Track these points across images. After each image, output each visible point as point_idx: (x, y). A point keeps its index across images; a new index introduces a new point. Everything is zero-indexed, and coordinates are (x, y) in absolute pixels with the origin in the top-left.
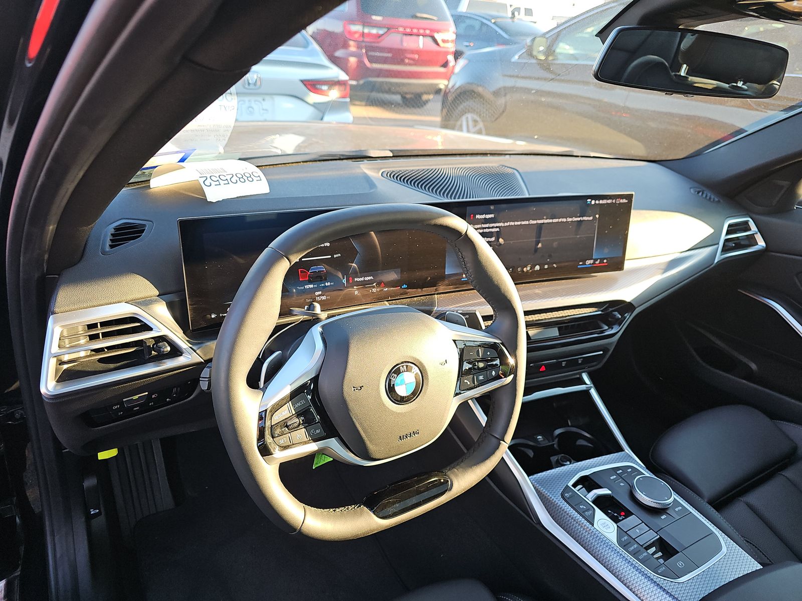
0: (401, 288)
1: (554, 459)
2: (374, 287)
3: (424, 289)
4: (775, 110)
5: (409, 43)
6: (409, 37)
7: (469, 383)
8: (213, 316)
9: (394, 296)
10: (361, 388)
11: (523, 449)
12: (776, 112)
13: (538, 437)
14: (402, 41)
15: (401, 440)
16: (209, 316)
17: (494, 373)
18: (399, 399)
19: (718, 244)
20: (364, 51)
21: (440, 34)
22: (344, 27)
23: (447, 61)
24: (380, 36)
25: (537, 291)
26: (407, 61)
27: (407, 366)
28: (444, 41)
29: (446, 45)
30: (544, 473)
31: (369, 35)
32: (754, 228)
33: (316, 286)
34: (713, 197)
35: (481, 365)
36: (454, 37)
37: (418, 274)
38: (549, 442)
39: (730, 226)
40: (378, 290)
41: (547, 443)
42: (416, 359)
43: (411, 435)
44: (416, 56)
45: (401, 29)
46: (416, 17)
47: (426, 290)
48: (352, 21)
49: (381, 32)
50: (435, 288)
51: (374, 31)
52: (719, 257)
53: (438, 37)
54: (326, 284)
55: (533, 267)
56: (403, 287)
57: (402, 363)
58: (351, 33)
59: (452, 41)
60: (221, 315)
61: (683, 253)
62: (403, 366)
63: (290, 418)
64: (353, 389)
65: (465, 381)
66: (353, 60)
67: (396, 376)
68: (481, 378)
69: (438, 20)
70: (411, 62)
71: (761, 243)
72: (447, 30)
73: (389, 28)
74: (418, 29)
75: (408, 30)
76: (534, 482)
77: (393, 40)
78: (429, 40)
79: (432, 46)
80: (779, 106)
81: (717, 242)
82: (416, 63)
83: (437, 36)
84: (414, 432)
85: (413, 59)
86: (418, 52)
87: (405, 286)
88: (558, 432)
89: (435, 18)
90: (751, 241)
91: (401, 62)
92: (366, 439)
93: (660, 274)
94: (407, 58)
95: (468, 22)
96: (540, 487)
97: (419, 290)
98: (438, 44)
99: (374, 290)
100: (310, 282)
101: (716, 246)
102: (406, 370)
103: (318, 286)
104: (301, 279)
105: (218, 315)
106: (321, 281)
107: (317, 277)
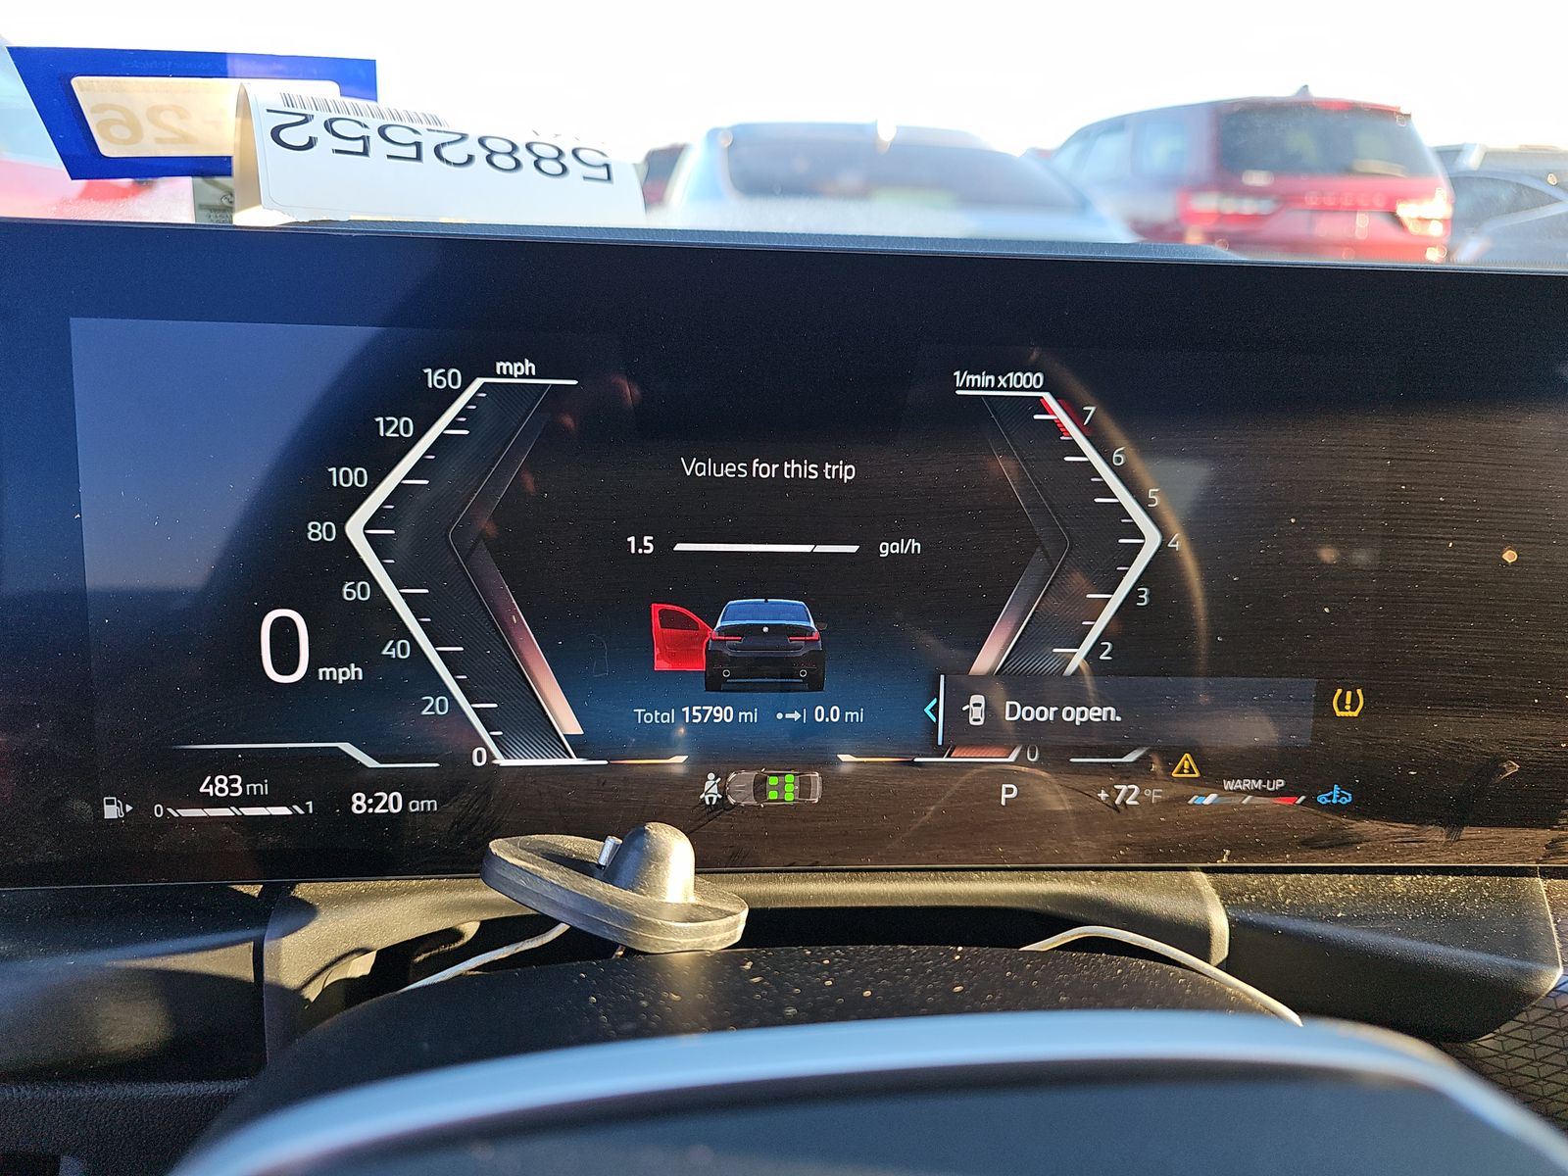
0: (1312, 801)
2: (1126, 774)
3: (1467, 832)
6: (1329, 217)
8: (111, 812)
9: (1257, 850)
14: (1311, 225)
16: (80, 806)
21: (1406, 205)
22: (1181, 204)
28: (1421, 221)
29: (1425, 228)
31: (1238, 217)
33: (749, 716)
36: (1445, 210)
37: (1441, 729)
40: (1154, 795)
45: (1311, 201)
47: (1483, 843)
50: (1546, 835)
53: (1404, 210)
54: (819, 714)
56: (1322, 799)
58: (1193, 216)
59: (1443, 221)
60: (158, 812)
72: (1431, 196)
73: (1282, 201)
77: (1292, 224)
78: (1380, 218)
79: (1390, 233)
83: (1400, 210)
87: (1337, 795)
97: (1436, 834)
98: (1405, 229)
99: (1129, 793)
100: (715, 686)
103: (766, 717)
104: (661, 665)
105: (143, 808)
106: (785, 688)
107: (759, 661)
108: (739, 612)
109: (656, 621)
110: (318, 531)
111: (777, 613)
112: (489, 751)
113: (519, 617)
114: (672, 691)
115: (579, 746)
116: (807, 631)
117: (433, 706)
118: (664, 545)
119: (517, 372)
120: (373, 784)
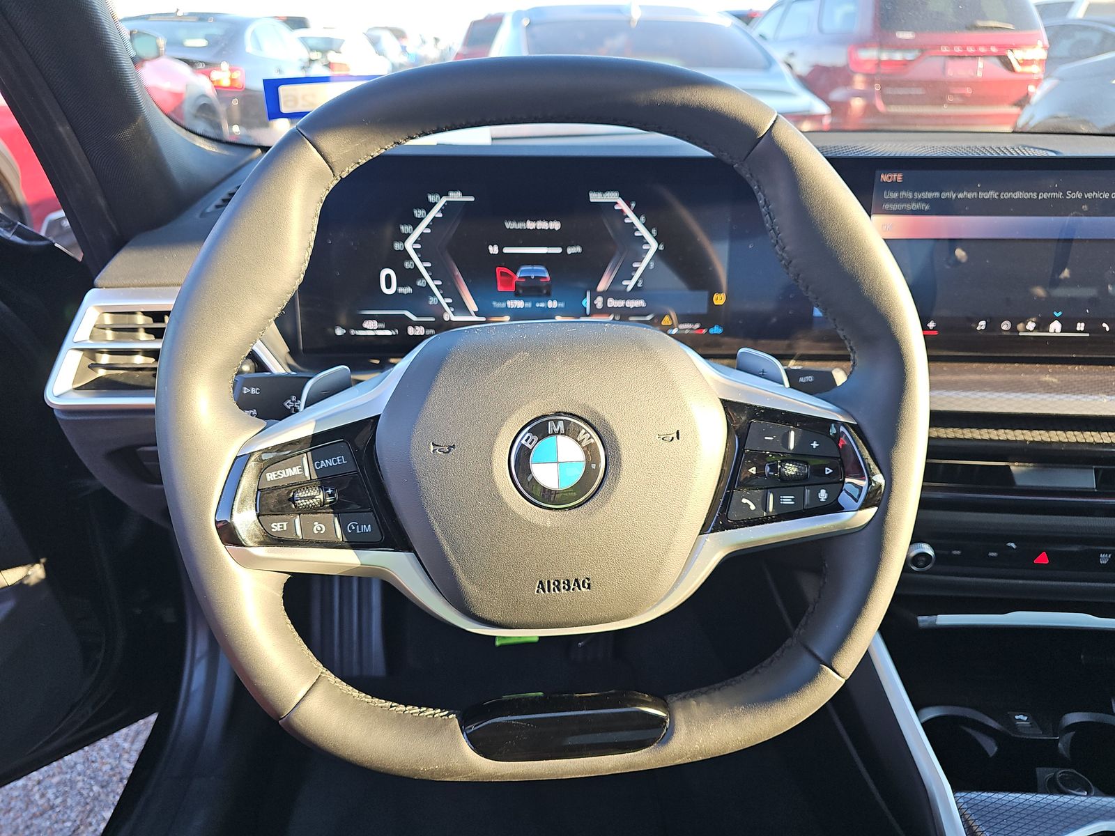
1: (1044, 773)
5: (958, 70)
6: (958, 62)
7: (753, 507)
8: (339, 332)
10: (450, 450)
11: (969, 731)
13: (1017, 717)
14: (944, 68)
15: (544, 591)
16: (330, 330)
17: (823, 495)
18: (538, 493)
20: (877, 87)
21: (1016, 51)
22: (850, 55)
23: (1028, 94)
24: (905, 63)
25: (1047, 378)
26: (950, 99)
27: (566, 423)
28: (1025, 63)
29: (1027, 69)
30: (1001, 795)
31: (890, 63)
33: (528, 305)
35: (791, 469)
36: (1043, 55)
38: (1044, 731)
41: (1039, 735)
42: (594, 412)
43: (569, 587)
44: (968, 91)
45: (945, 50)
46: (976, 28)
48: (863, 44)
49: (910, 56)
51: (898, 56)
53: (1014, 56)
54: (550, 304)
55: (1043, 325)
56: (711, 331)
57: (558, 413)
58: (859, 63)
59: (1041, 61)
60: (352, 332)
62: (556, 421)
63: (305, 485)
64: (432, 448)
65: (744, 501)
66: (857, 103)
67: (536, 439)
68: (787, 500)
69: (1017, 29)
70: (959, 100)
72: (1033, 45)
73: (923, 50)
74: (976, 47)
75: (958, 50)
76: (965, 806)
77: (930, 67)
78: (995, 62)
79: (1002, 73)
82: (966, 101)
83: (1010, 55)
84: (576, 580)
85: (962, 96)
86: (973, 83)
87: (717, 329)
88: (1073, 718)
89: (1011, 27)
91: (941, 101)
92: (456, 565)
94: (950, 94)
95: (1079, 35)
96: (978, 823)
98: (1011, 69)
100: (517, 296)
102: (562, 431)
103: (533, 305)
104: (500, 289)
105: (348, 330)
106: (539, 296)
107: (531, 287)
108: (525, 271)
109: (498, 274)
110: (398, 246)
111: (537, 271)
112: (449, 315)
113: (458, 273)
114: (505, 297)
115: (477, 314)
116: (545, 278)
117: (432, 301)
118: (500, 249)
119: (456, 196)
120: (415, 324)
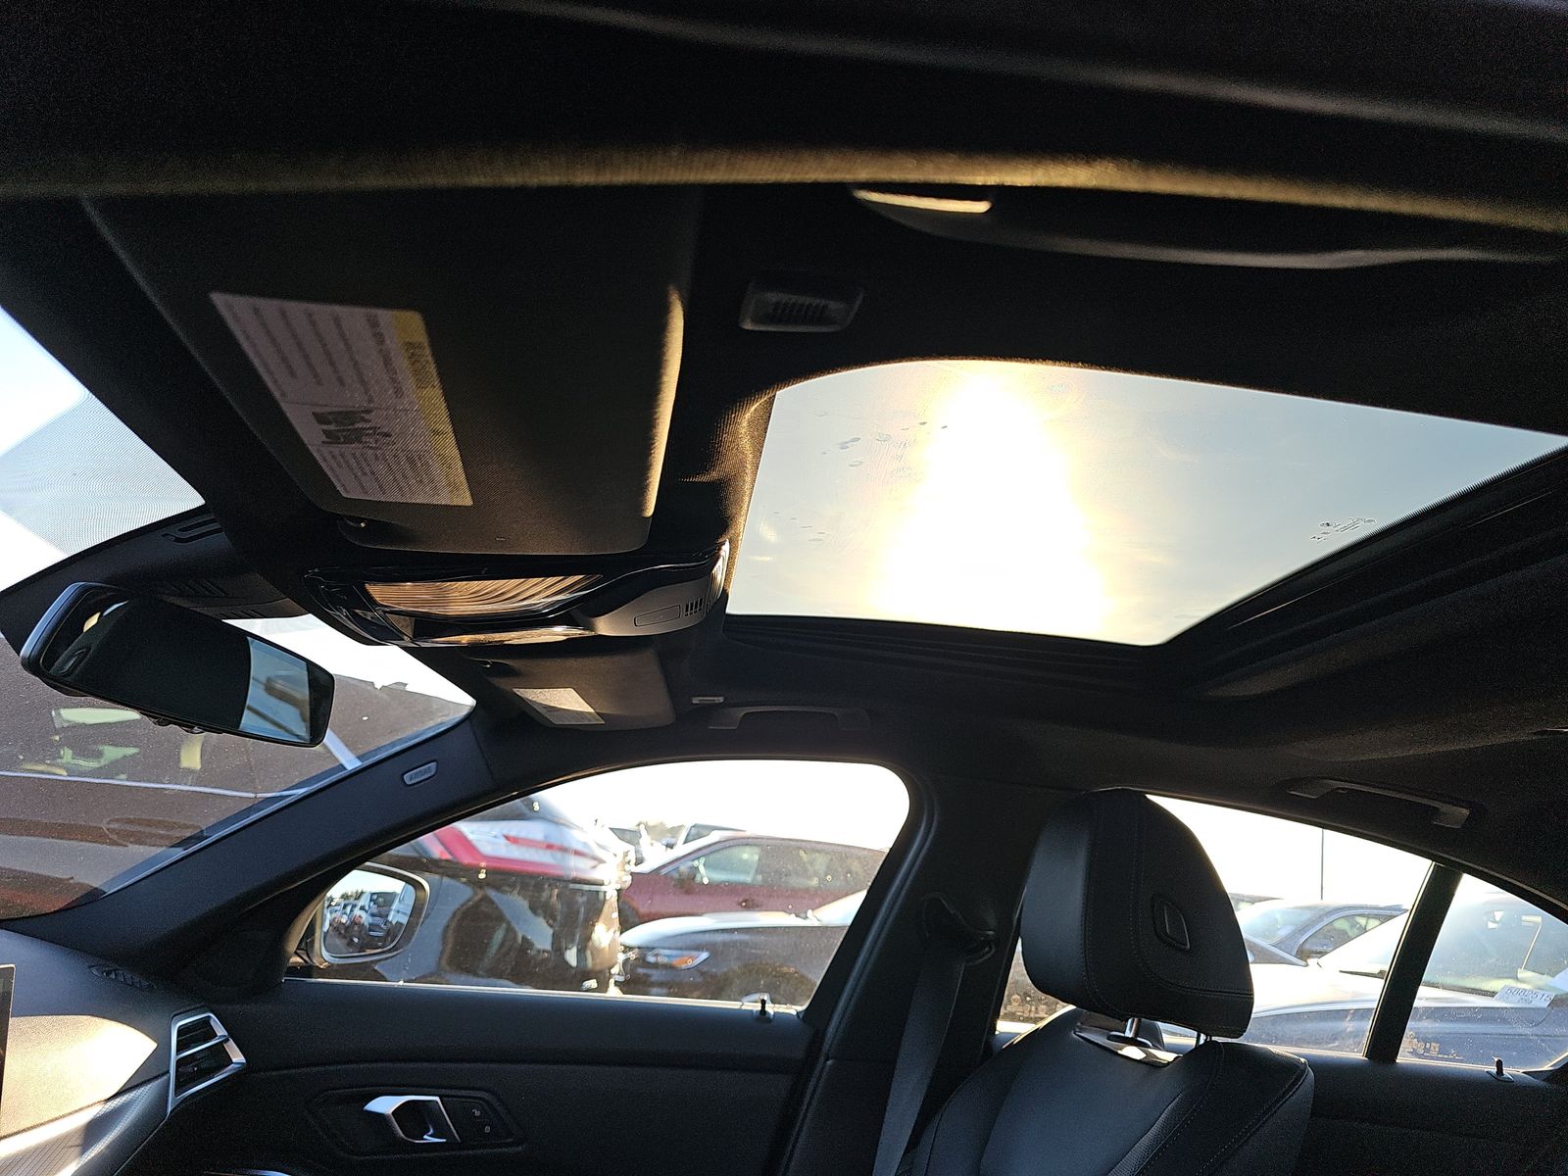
4: (162, 846)
12: (164, 848)
19: (168, 1072)
32: (221, 1031)
34: (137, 980)
39: (180, 1032)
52: (173, 1099)
61: (109, 1104)
71: (237, 1057)
80: (168, 837)
81: (165, 1070)
90: (219, 1056)
93: (76, 1158)
101: (165, 1077)
